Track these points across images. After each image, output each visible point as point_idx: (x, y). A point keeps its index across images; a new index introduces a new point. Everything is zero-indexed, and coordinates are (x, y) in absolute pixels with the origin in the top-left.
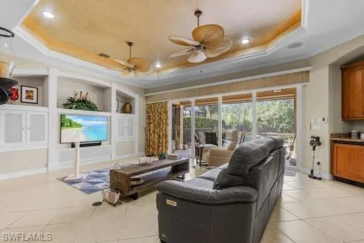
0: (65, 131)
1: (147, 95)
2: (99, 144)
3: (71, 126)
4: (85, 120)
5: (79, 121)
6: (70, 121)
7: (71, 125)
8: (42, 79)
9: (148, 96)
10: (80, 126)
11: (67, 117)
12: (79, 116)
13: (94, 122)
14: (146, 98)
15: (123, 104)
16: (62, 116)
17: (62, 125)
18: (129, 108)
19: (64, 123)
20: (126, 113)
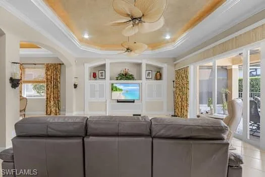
0: (114, 93)
1: (175, 63)
2: (133, 102)
3: (116, 90)
5: (121, 87)
6: (116, 87)
9: (177, 63)
10: (121, 90)
11: (114, 85)
12: (121, 84)
14: (175, 65)
15: (155, 73)
16: (112, 84)
17: (112, 89)
18: (159, 76)
19: (113, 89)
20: (157, 80)
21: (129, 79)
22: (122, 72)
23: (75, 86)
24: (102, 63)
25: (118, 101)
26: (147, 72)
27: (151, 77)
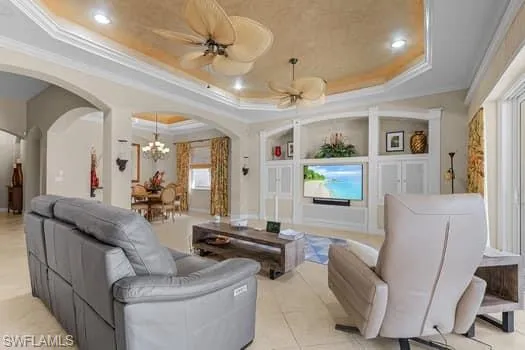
0: (309, 183)
2: (348, 204)
4: (329, 170)
6: (312, 172)
7: (313, 177)
8: (290, 134)
10: (322, 177)
11: (310, 168)
12: (322, 165)
13: (340, 173)
15: (410, 136)
16: (305, 167)
17: (305, 176)
18: (420, 143)
19: (307, 175)
20: (413, 152)
21: (341, 155)
22: (329, 142)
23: (245, 171)
24: (288, 127)
25: (316, 201)
26: (390, 136)
27: (400, 148)
